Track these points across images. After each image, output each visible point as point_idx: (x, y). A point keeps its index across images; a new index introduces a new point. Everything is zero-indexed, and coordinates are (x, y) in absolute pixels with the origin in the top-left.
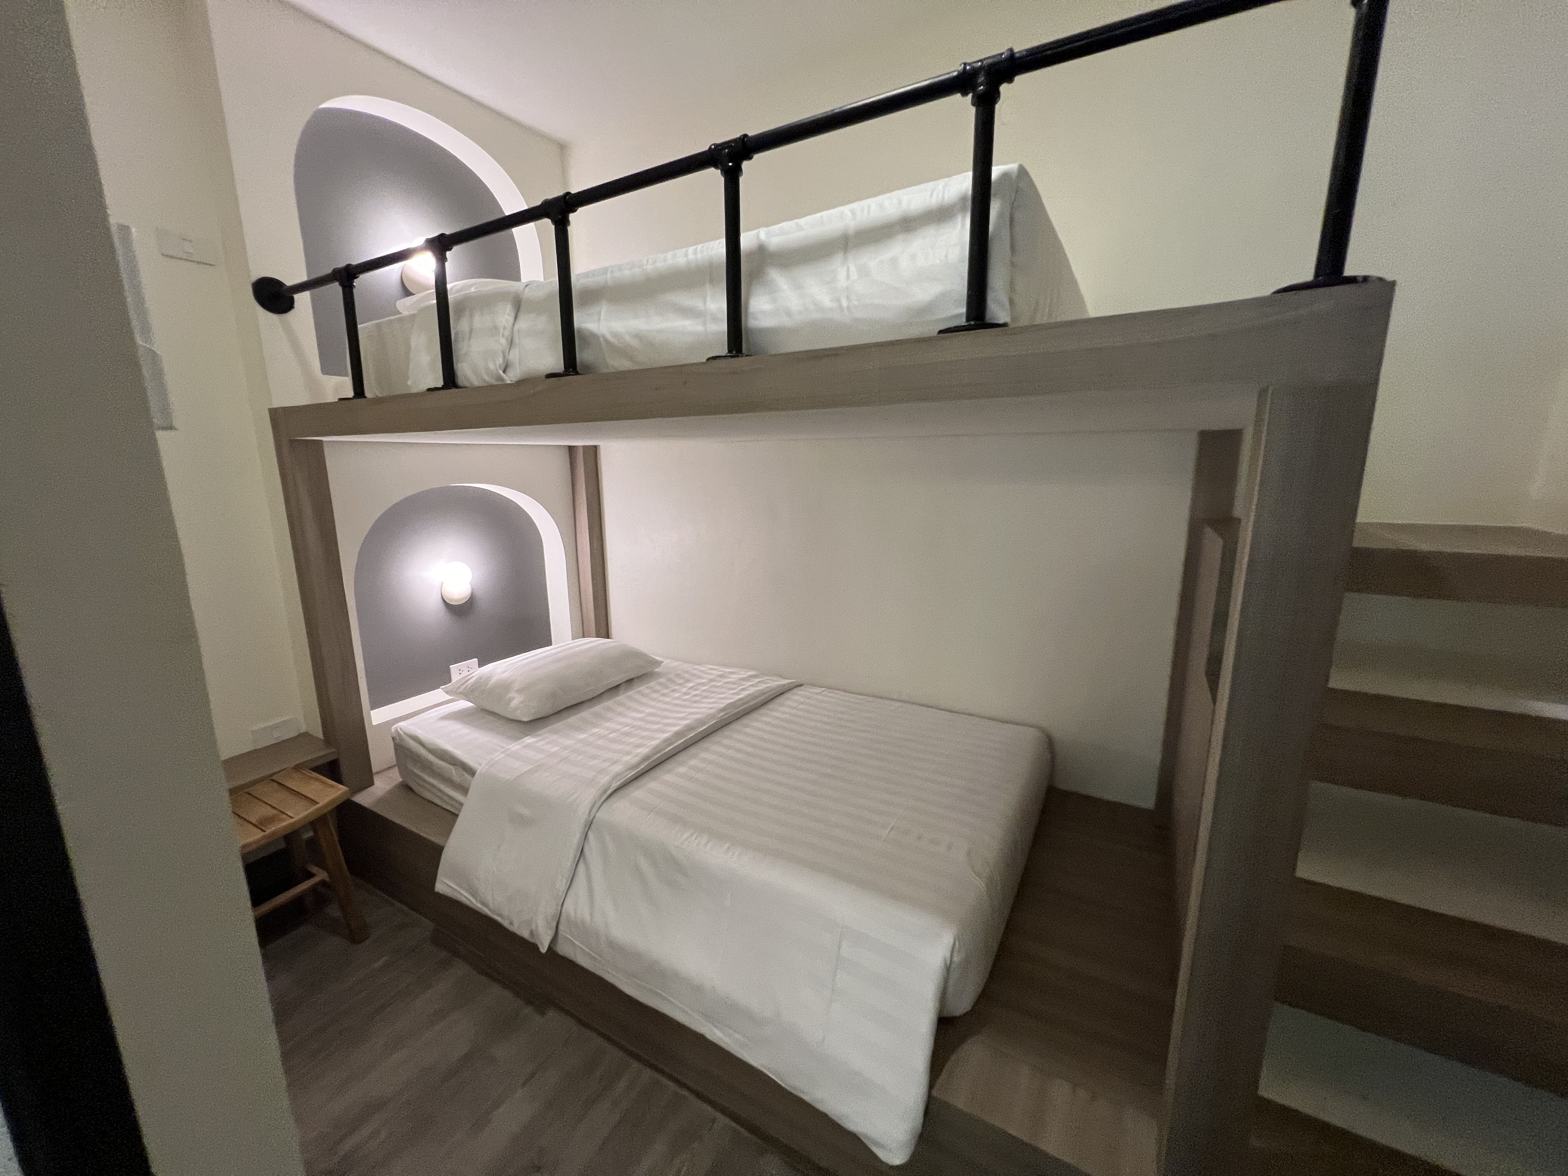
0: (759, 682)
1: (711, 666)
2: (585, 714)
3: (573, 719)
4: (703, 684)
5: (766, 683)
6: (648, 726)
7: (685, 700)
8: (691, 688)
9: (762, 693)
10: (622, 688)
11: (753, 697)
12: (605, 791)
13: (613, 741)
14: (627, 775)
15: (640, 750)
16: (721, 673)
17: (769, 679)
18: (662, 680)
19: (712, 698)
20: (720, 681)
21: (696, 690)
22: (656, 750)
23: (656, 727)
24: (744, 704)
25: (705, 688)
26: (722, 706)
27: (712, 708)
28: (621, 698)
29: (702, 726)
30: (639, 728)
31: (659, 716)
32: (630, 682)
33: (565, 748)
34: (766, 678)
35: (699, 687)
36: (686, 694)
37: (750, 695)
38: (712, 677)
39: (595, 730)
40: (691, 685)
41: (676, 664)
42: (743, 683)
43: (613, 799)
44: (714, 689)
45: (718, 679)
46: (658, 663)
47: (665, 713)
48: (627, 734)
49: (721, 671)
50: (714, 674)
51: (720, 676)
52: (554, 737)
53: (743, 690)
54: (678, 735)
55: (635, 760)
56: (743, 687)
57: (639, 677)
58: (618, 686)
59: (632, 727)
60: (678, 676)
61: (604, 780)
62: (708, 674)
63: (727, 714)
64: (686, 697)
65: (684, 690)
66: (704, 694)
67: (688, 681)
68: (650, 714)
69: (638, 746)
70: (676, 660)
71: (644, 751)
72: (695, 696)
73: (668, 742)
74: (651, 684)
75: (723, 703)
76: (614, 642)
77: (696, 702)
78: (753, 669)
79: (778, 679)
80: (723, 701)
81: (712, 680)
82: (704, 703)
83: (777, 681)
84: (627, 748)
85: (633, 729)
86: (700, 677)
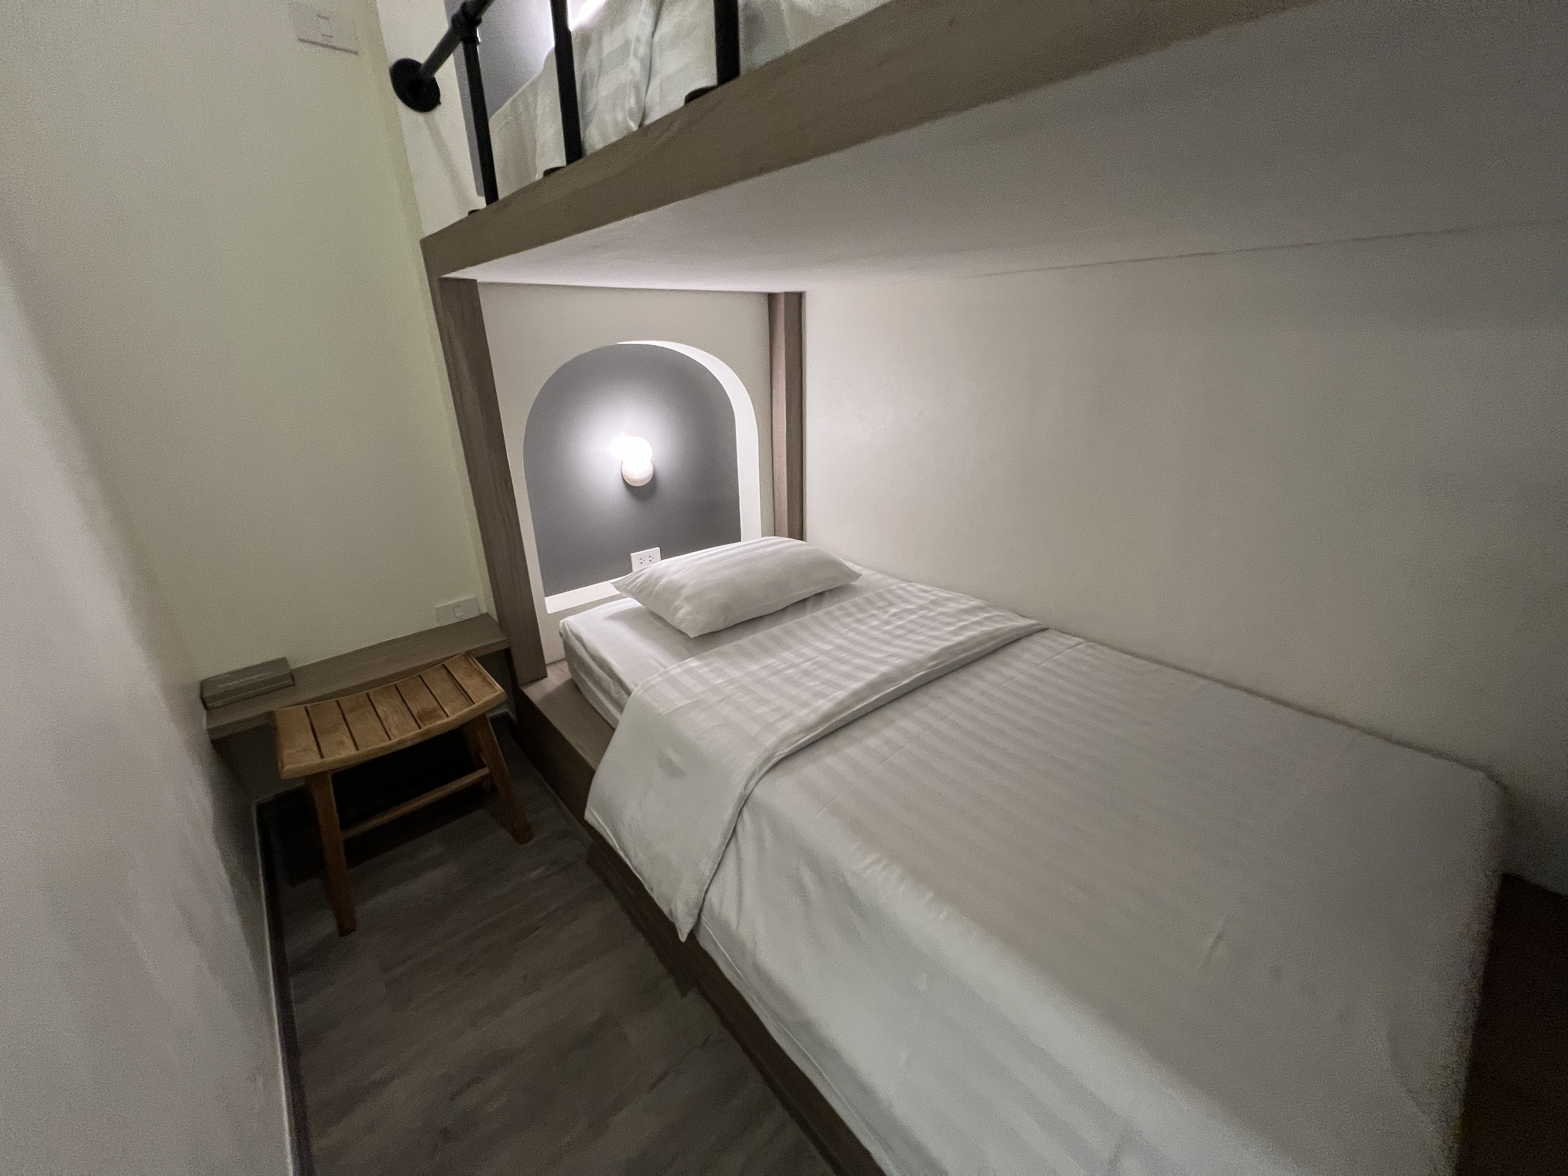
0: (988, 618)
1: (923, 587)
2: (761, 635)
3: (746, 641)
4: (912, 612)
5: (996, 622)
6: (835, 665)
7: (885, 632)
8: (894, 615)
9: (991, 636)
10: (809, 604)
11: (976, 641)
12: (768, 759)
13: (789, 680)
14: (798, 740)
15: (821, 702)
16: (933, 598)
17: (1000, 616)
18: (857, 599)
19: (920, 634)
20: (933, 610)
21: (902, 618)
22: (842, 706)
23: (845, 668)
24: (965, 651)
25: (914, 617)
26: (934, 650)
27: (920, 651)
28: (807, 617)
29: (904, 679)
30: (823, 666)
31: (849, 651)
32: (820, 596)
33: (731, 681)
34: (998, 613)
35: (905, 615)
36: (887, 623)
37: (972, 638)
38: (921, 602)
39: (771, 661)
40: (894, 610)
41: (878, 576)
42: (963, 617)
43: (778, 771)
44: (923, 621)
45: (930, 606)
46: (857, 576)
47: (858, 649)
48: (806, 673)
49: (935, 595)
50: (925, 599)
51: (933, 602)
52: (720, 663)
53: (963, 628)
54: (873, 687)
55: (813, 718)
56: (963, 623)
57: (831, 591)
58: (804, 601)
59: (814, 664)
60: (880, 596)
61: (770, 740)
62: (917, 596)
63: (939, 664)
64: (888, 628)
65: (885, 617)
66: (912, 627)
67: (891, 604)
68: (840, 648)
69: (819, 695)
70: (879, 571)
71: (825, 705)
72: (899, 627)
73: (858, 695)
74: (845, 604)
75: (934, 646)
76: (807, 545)
77: (899, 637)
78: (976, 597)
79: (1011, 615)
80: (935, 642)
81: (921, 608)
82: (909, 640)
83: (1010, 620)
84: (805, 696)
85: (814, 667)
86: (905, 601)
